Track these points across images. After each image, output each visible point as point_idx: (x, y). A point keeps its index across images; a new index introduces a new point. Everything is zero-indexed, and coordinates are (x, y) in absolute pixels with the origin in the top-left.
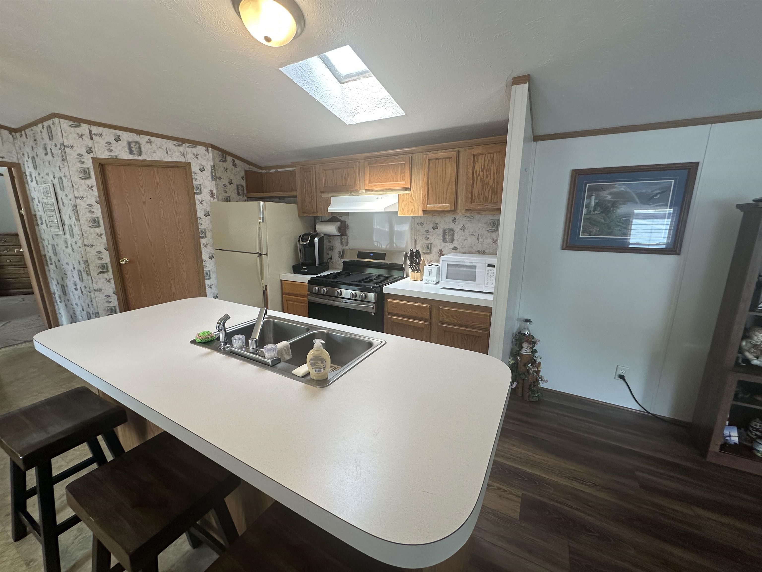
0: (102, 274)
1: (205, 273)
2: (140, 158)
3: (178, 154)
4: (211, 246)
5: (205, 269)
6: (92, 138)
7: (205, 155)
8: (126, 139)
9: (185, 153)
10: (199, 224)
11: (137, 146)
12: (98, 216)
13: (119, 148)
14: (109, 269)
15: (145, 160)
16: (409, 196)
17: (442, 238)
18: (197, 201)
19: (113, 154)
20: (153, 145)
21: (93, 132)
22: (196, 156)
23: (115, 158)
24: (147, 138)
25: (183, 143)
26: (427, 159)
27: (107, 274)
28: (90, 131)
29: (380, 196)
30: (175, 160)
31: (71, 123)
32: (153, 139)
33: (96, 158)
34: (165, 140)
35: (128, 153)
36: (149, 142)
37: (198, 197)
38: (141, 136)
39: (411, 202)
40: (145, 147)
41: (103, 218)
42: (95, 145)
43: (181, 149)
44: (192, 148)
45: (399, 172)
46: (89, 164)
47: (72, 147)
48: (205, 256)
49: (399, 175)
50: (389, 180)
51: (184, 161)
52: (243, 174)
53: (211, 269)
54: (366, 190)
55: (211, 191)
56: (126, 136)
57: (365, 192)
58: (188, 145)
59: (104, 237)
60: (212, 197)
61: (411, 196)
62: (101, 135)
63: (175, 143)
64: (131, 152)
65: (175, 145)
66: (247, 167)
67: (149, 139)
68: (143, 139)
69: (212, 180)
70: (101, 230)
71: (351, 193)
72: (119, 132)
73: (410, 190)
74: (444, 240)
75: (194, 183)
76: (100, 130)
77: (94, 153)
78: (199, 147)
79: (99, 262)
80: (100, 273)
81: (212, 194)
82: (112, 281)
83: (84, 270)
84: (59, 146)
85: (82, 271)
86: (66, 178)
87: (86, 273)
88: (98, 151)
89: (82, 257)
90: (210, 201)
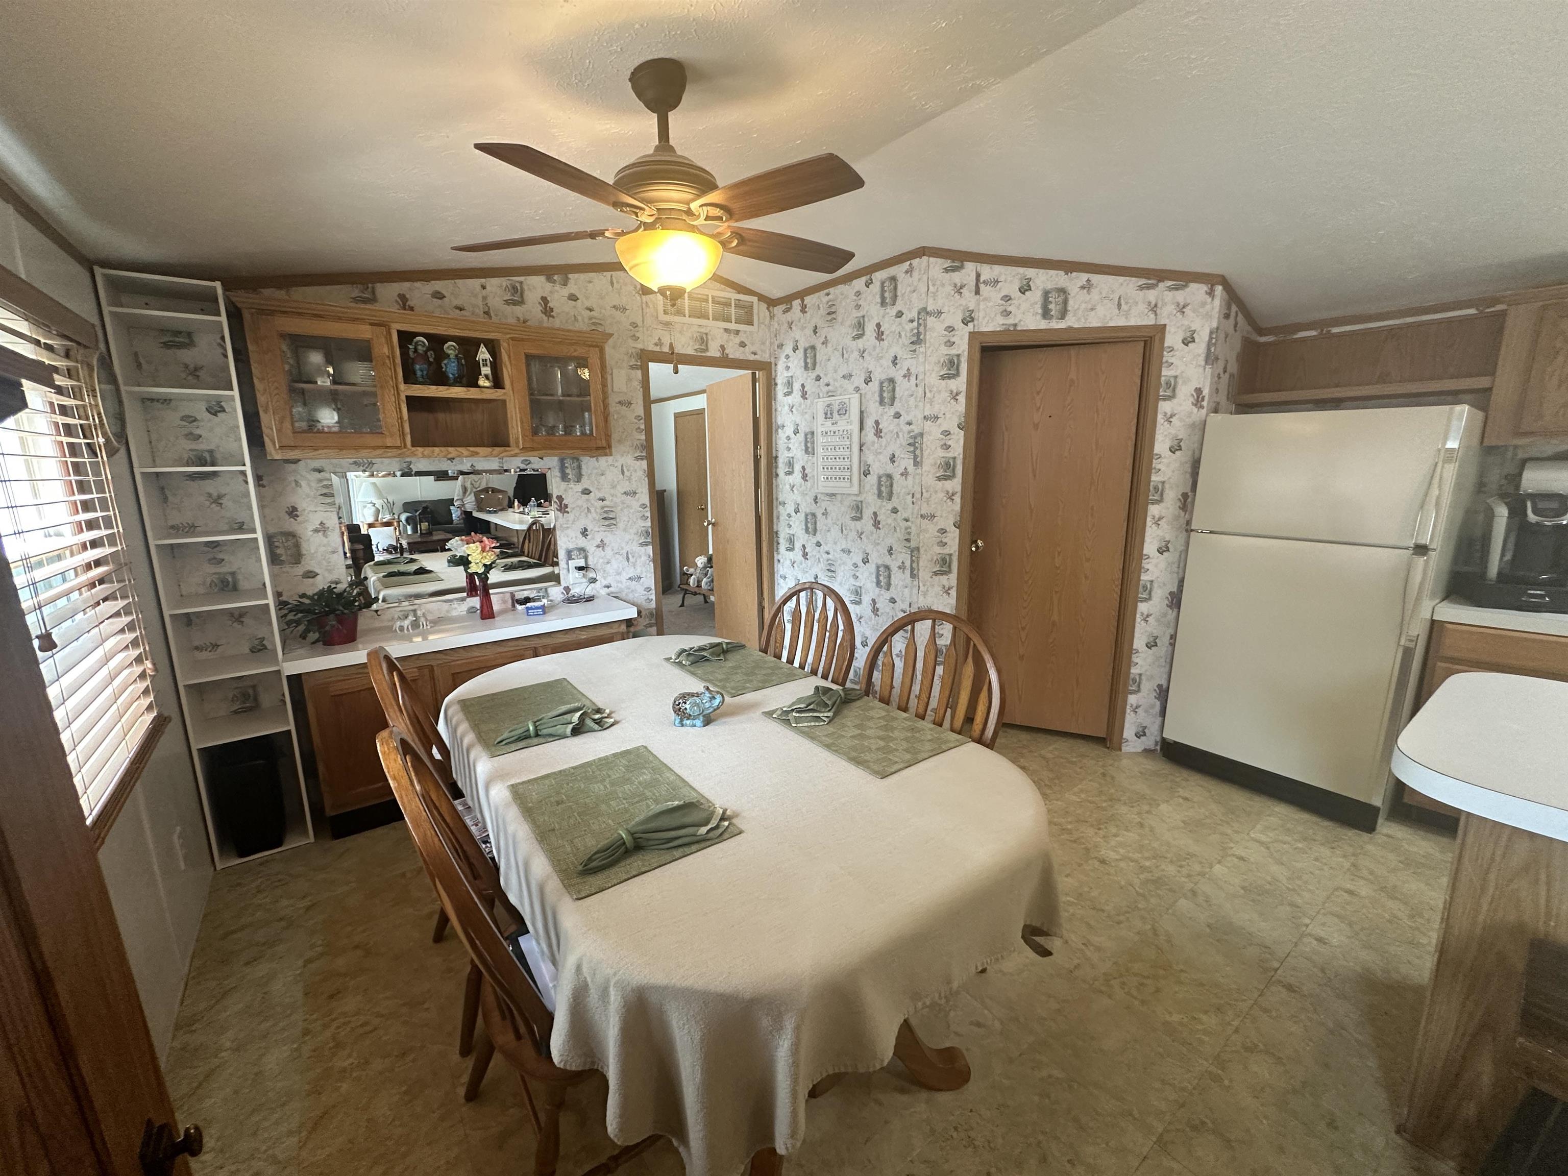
0: (938, 578)
1: (1141, 587)
2: (1062, 325)
3: (1142, 307)
4: (1171, 524)
5: (1144, 577)
6: (977, 292)
7: (1203, 304)
8: (1041, 288)
9: (1159, 305)
10: (1153, 471)
11: (1060, 299)
12: (956, 455)
13: (1025, 306)
14: (952, 568)
15: (1070, 329)
18: (1160, 417)
19: (1011, 321)
20: (1094, 291)
21: (982, 279)
22: (1182, 309)
23: (1012, 328)
24: (1084, 277)
25: (1159, 281)
27: (947, 577)
28: (978, 276)
30: (1132, 322)
31: (948, 263)
32: (1096, 278)
33: (978, 333)
34: (1121, 279)
35: (1039, 317)
36: (1087, 286)
37: (1164, 407)
38: (1074, 274)
40: (1076, 300)
41: (964, 458)
42: (982, 306)
43: (1152, 295)
44: (1177, 289)
46: (962, 346)
47: (940, 313)
48: (1150, 547)
51: (1152, 322)
53: (1157, 578)
55: (1199, 391)
56: (1043, 279)
58: (1169, 283)
59: (957, 499)
60: (1196, 405)
62: (996, 282)
63: (1143, 281)
64: (1046, 314)
65: (1141, 288)
67: (1088, 280)
68: (1074, 282)
69: (1206, 363)
70: (956, 484)
72: (1030, 272)
75: (1163, 373)
76: (997, 271)
77: (976, 322)
78: (1193, 286)
79: (939, 551)
80: (935, 574)
81: (1198, 397)
82: (953, 593)
83: (902, 567)
84: (914, 314)
85: (894, 569)
86: (913, 378)
87: (908, 572)
88: (984, 318)
89: (908, 540)
90: (1190, 414)
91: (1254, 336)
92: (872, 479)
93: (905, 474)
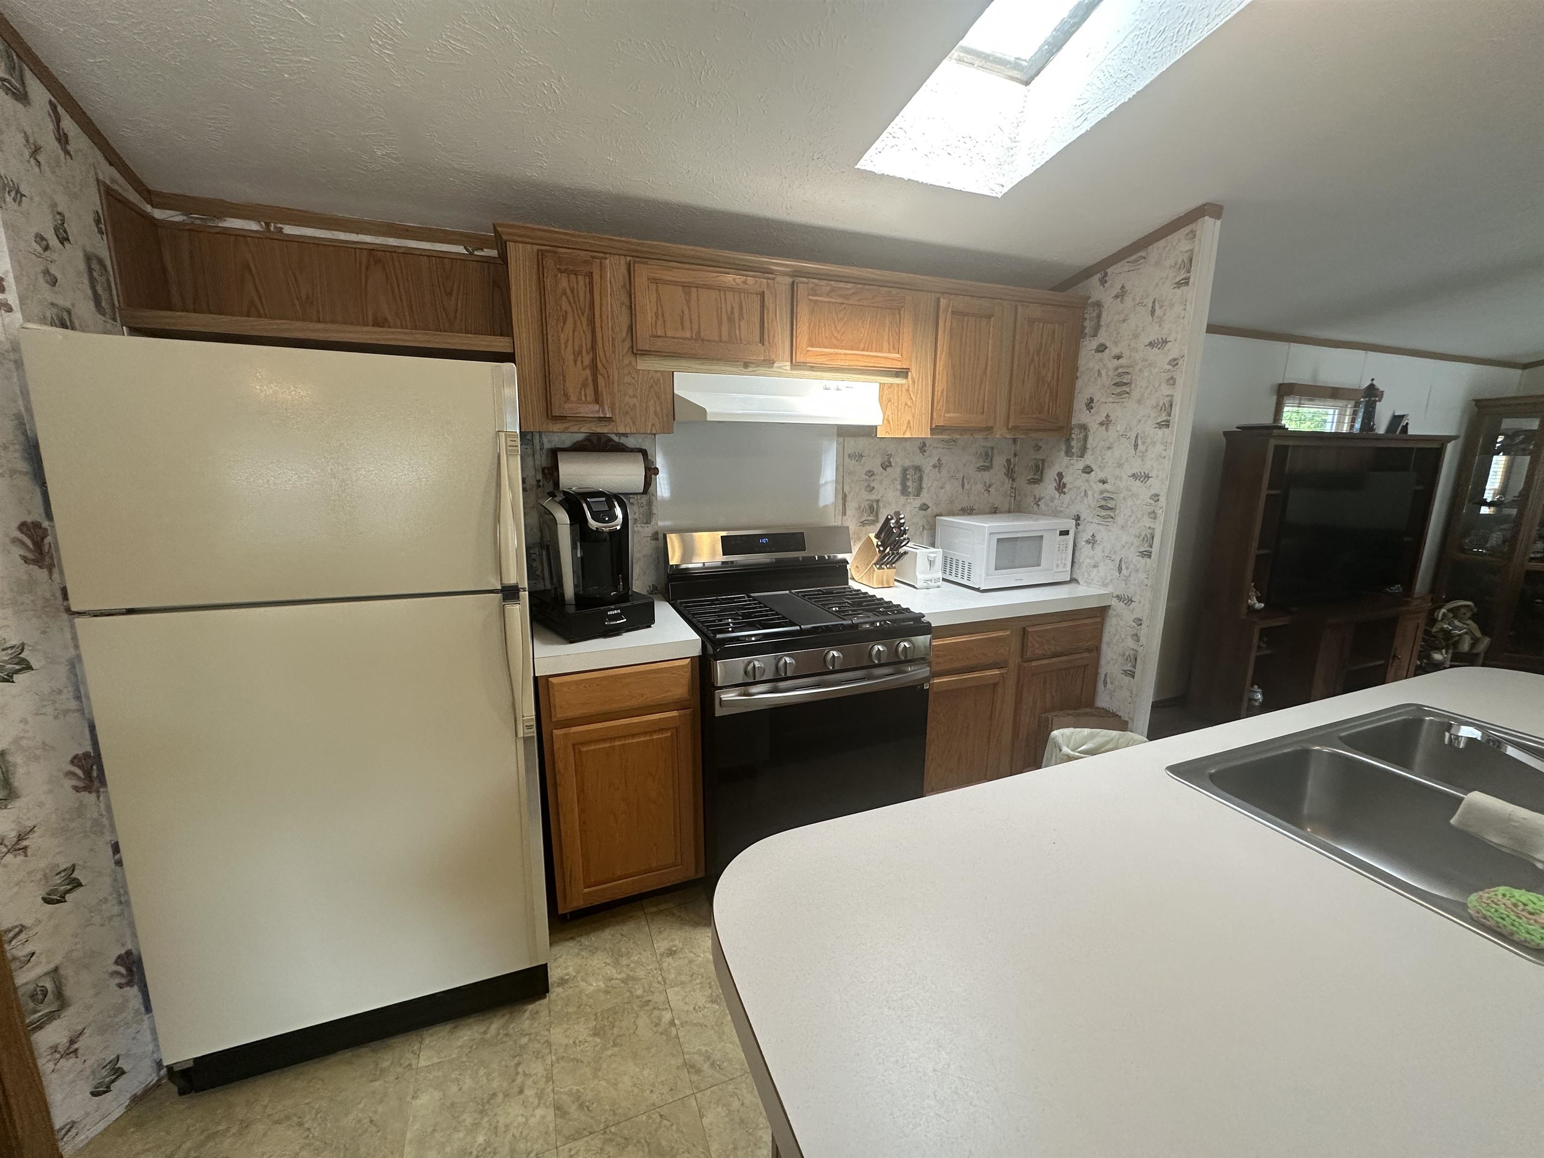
16: (904, 390)
17: (899, 487)
26: (950, 310)
29: (832, 384)
39: (906, 404)
45: (887, 330)
49: (886, 338)
50: (862, 346)
52: (96, 199)
54: (795, 365)
57: (791, 369)
61: (908, 390)
66: (106, 171)
71: (746, 365)
73: (907, 377)
74: (904, 491)
91: (133, 197)
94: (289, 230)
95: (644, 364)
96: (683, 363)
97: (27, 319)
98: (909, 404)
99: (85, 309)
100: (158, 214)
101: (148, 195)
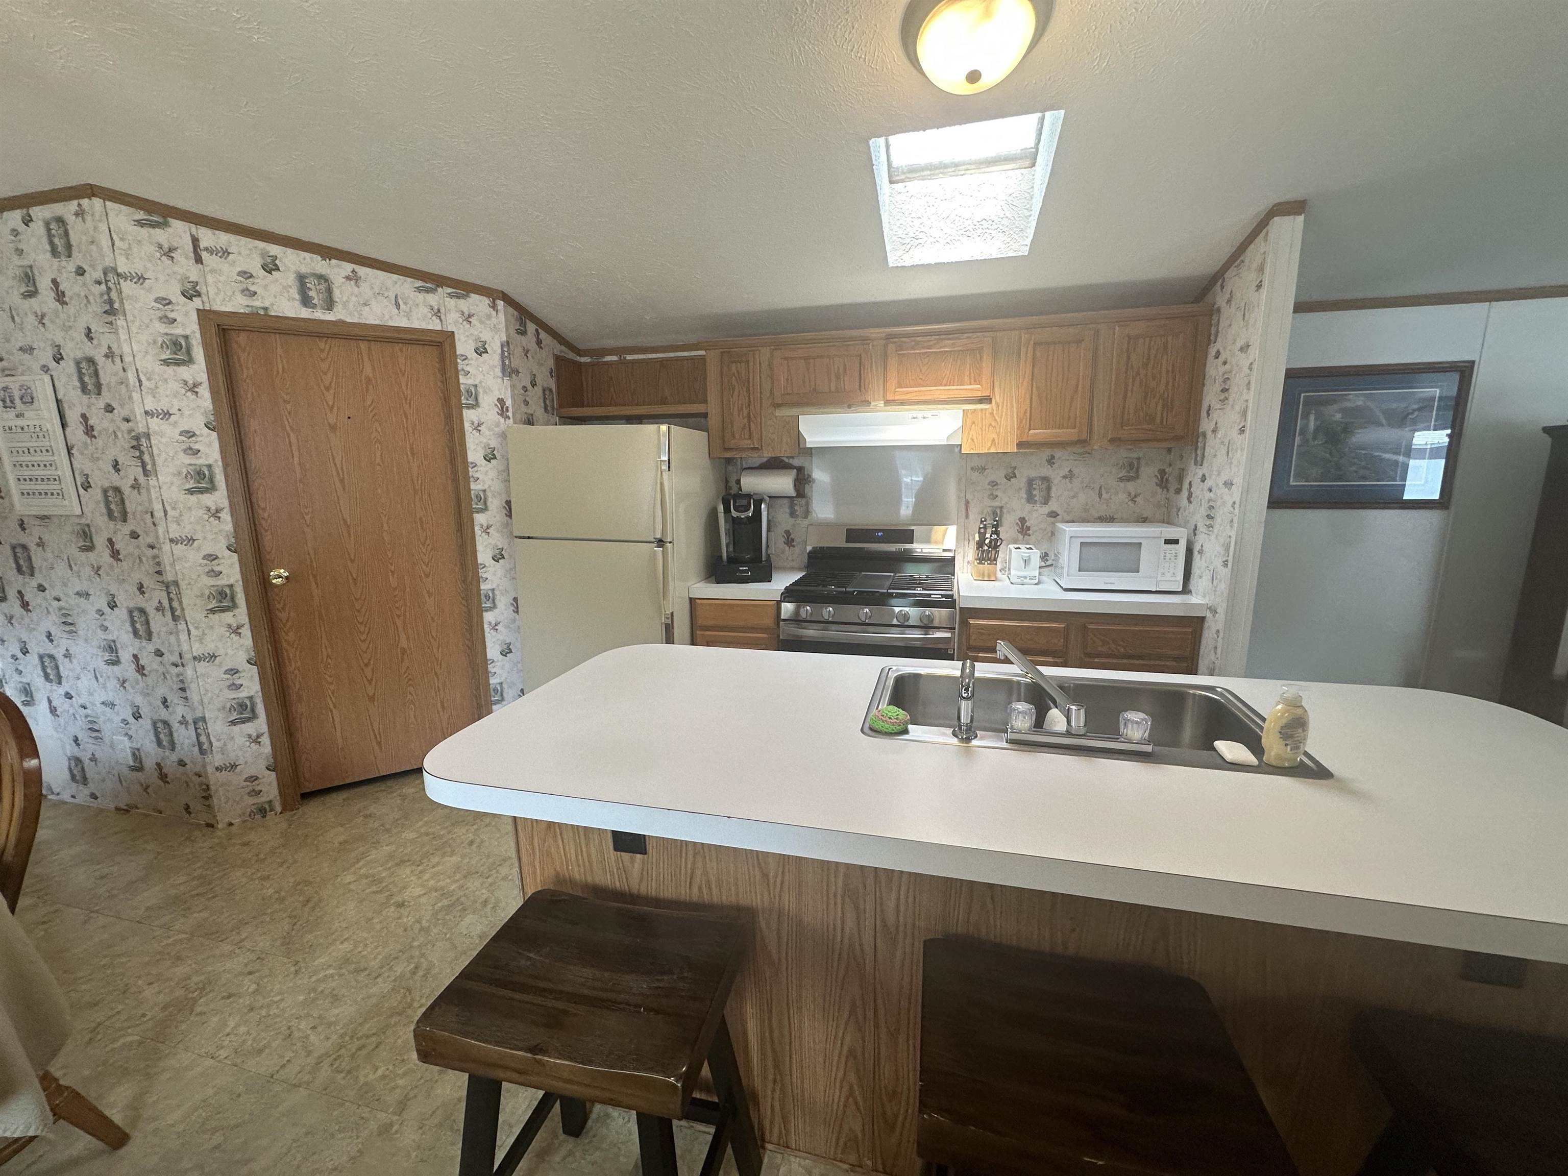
0: (216, 616)
1: (483, 598)
2: (330, 317)
3: (424, 311)
4: (498, 532)
5: (483, 586)
6: (199, 260)
7: (489, 317)
8: (293, 268)
9: (443, 310)
10: (472, 479)
11: (323, 287)
12: (211, 461)
13: (274, 289)
14: (237, 602)
15: (340, 323)
16: (988, 415)
17: (1025, 496)
18: (467, 425)
19: (257, 303)
20: (365, 287)
21: (203, 244)
22: (468, 318)
23: (262, 312)
24: (348, 267)
25: (438, 286)
26: (1032, 343)
27: (231, 614)
28: (195, 241)
29: (919, 415)
30: (416, 325)
31: (141, 215)
32: (362, 271)
33: (210, 311)
34: (395, 277)
35: (297, 304)
36: (353, 278)
37: (469, 415)
38: (334, 261)
39: (990, 425)
40: (342, 291)
41: (226, 466)
42: (210, 279)
43: (432, 299)
44: (458, 297)
45: (968, 366)
46: (189, 326)
47: (141, 279)
48: (484, 555)
49: (968, 373)
50: (944, 382)
51: (439, 328)
52: (551, 363)
53: (498, 586)
54: (888, 403)
55: (501, 401)
56: (293, 260)
57: (885, 406)
58: (449, 290)
59: (226, 516)
60: (502, 415)
61: (992, 413)
62: (226, 253)
63: (419, 283)
64: (306, 301)
65: (418, 289)
66: (559, 349)
67: (353, 271)
68: (338, 271)
69: (503, 375)
70: (220, 498)
71: (849, 407)
72: (275, 249)
73: (990, 403)
74: (1030, 499)
75: (461, 381)
76: (224, 239)
77: (204, 298)
78: (475, 297)
79: (213, 583)
80: (212, 611)
81: (502, 408)
82: (246, 631)
83: (160, 608)
84: (99, 274)
85: (151, 611)
86: (118, 360)
87: (168, 614)
88: (217, 294)
89: (159, 573)
90: (498, 425)
91: (571, 355)
92: (96, 493)
93: (136, 486)
94: (629, 357)
95: (780, 413)
96: (806, 409)
97: (515, 423)
98: (993, 424)
99: (539, 413)
100: (583, 360)
101: (579, 352)
